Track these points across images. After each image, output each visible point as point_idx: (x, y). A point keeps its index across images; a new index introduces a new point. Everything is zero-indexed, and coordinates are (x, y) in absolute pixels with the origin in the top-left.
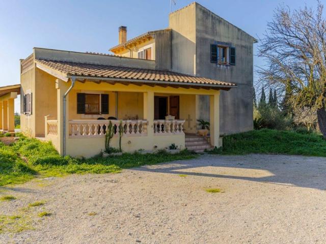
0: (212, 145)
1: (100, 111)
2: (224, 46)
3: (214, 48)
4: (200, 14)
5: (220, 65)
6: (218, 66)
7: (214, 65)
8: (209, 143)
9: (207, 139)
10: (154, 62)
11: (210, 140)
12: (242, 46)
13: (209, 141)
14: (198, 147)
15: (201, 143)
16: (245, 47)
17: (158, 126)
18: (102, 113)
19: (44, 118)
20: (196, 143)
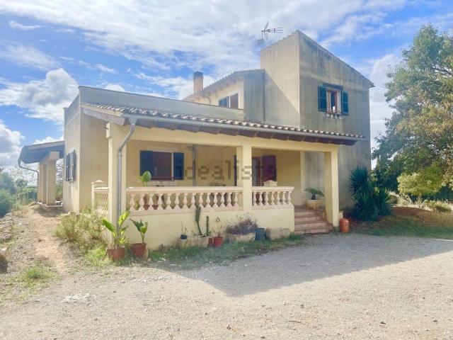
0: (329, 221)
1: (173, 175)
2: (334, 90)
3: (322, 92)
4: (305, 46)
5: (330, 114)
6: (328, 115)
7: (323, 114)
8: (324, 219)
9: (321, 212)
10: (242, 112)
11: (326, 215)
12: (356, 91)
13: (323, 217)
14: (311, 225)
15: (314, 219)
16: (360, 92)
17: (258, 196)
18: (174, 179)
19: (91, 185)
20: (306, 219)
